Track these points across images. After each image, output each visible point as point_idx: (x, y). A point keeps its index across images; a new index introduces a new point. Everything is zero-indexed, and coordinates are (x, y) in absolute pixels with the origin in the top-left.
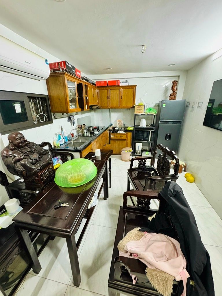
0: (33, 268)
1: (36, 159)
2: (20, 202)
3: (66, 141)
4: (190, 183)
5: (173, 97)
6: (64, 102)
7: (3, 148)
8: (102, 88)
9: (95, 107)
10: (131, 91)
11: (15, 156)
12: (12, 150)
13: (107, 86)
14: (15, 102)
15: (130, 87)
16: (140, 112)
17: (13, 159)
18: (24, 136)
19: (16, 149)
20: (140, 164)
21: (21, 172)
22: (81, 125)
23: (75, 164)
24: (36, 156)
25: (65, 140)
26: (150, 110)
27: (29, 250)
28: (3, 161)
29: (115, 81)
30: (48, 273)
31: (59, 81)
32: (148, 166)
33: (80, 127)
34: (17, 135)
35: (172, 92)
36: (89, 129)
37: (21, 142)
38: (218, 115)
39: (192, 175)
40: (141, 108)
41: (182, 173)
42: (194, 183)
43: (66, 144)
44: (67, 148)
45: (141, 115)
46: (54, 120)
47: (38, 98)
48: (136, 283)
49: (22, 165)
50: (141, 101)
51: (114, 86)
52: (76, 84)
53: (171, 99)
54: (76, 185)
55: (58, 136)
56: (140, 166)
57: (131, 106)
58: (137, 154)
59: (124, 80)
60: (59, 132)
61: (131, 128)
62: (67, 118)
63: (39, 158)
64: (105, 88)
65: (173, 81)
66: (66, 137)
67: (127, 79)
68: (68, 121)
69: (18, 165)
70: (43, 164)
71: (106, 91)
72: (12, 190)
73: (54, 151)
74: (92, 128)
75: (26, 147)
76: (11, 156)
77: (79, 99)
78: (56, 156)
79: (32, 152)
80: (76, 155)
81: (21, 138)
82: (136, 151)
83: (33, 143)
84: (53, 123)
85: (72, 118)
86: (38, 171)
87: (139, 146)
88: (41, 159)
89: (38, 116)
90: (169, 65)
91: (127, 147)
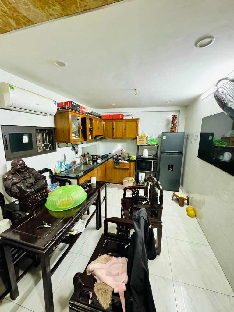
0: (10, 293)
1: (32, 183)
2: (12, 223)
3: (67, 169)
4: (191, 218)
5: (173, 129)
6: (67, 134)
7: (6, 172)
8: (108, 121)
9: (98, 138)
10: (134, 123)
11: (13, 180)
12: (12, 174)
13: (112, 119)
14: (23, 134)
15: (133, 120)
16: (142, 143)
17: (11, 182)
18: (25, 163)
19: (16, 174)
20: (133, 193)
21: (16, 194)
22: (85, 154)
23: (66, 189)
24: (32, 180)
25: (67, 167)
26: (152, 141)
27: (9, 270)
28: (3, 183)
29: (119, 115)
30: (24, 301)
31: (64, 117)
32: (141, 196)
33: (84, 156)
34: (19, 161)
35: (172, 125)
36: (92, 157)
37: (22, 168)
38: (219, 147)
39: (194, 210)
40: (143, 139)
41: (184, 206)
42: (195, 218)
43: (67, 171)
44: (68, 175)
45: (143, 145)
46: (58, 149)
47: (45, 130)
48: (92, 303)
49: (18, 187)
50: (143, 132)
51: (118, 119)
52: (80, 118)
53: (172, 131)
54: (62, 209)
55: (60, 163)
56: (134, 196)
57: (135, 137)
58: (140, 184)
59: (128, 114)
60: (61, 160)
61: (134, 158)
62: (71, 147)
63: (35, 182)
64: (110, 121)
65: (173, 116)
66: (67, 164)
67: (131, 113)
68: (72, 150)
69: (15, 187)
70: (37, 188)
71: (111, 123)
72: (7, 211)
73: (54, 177)
74: (95, 157)
75: (26, 172)
76: (11, 179)
77: (82, 130)
78: (55, 182)
79: (29, 177)
80: (74, 181)
81: (22, 164)
82: (139, 181)
83: (33, 169)
84: (56, 151)
85: (75, 147)
86: (31, 194)
87: (142, 176)
88: (36, 184)
89: (43, 145)
90: (167, 102)
91: (130, 176)
